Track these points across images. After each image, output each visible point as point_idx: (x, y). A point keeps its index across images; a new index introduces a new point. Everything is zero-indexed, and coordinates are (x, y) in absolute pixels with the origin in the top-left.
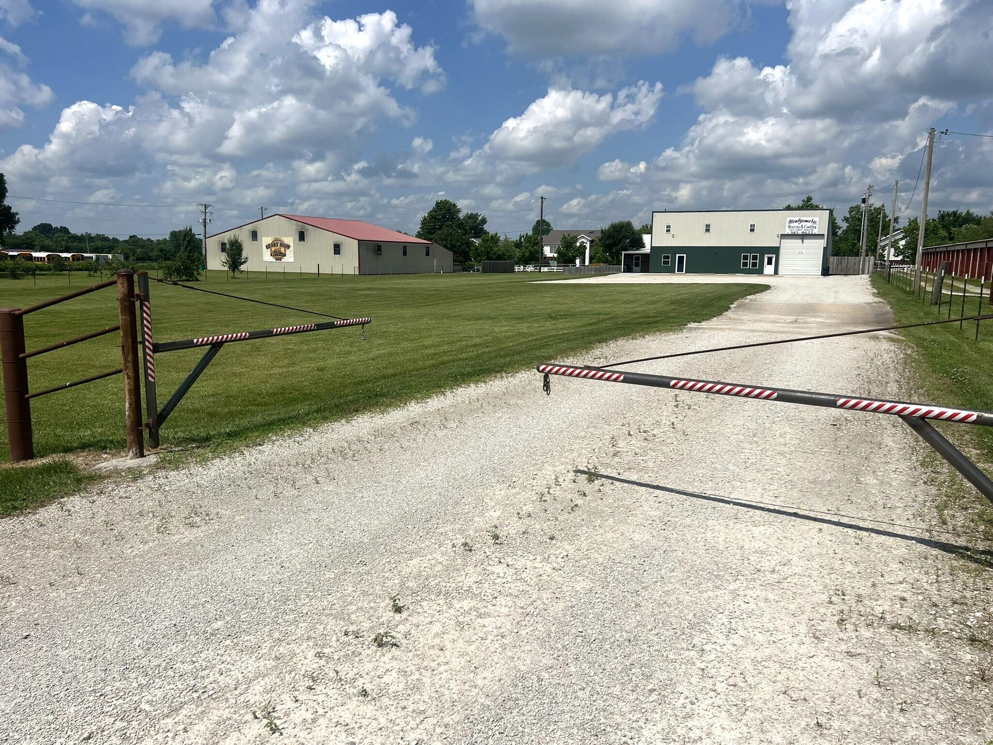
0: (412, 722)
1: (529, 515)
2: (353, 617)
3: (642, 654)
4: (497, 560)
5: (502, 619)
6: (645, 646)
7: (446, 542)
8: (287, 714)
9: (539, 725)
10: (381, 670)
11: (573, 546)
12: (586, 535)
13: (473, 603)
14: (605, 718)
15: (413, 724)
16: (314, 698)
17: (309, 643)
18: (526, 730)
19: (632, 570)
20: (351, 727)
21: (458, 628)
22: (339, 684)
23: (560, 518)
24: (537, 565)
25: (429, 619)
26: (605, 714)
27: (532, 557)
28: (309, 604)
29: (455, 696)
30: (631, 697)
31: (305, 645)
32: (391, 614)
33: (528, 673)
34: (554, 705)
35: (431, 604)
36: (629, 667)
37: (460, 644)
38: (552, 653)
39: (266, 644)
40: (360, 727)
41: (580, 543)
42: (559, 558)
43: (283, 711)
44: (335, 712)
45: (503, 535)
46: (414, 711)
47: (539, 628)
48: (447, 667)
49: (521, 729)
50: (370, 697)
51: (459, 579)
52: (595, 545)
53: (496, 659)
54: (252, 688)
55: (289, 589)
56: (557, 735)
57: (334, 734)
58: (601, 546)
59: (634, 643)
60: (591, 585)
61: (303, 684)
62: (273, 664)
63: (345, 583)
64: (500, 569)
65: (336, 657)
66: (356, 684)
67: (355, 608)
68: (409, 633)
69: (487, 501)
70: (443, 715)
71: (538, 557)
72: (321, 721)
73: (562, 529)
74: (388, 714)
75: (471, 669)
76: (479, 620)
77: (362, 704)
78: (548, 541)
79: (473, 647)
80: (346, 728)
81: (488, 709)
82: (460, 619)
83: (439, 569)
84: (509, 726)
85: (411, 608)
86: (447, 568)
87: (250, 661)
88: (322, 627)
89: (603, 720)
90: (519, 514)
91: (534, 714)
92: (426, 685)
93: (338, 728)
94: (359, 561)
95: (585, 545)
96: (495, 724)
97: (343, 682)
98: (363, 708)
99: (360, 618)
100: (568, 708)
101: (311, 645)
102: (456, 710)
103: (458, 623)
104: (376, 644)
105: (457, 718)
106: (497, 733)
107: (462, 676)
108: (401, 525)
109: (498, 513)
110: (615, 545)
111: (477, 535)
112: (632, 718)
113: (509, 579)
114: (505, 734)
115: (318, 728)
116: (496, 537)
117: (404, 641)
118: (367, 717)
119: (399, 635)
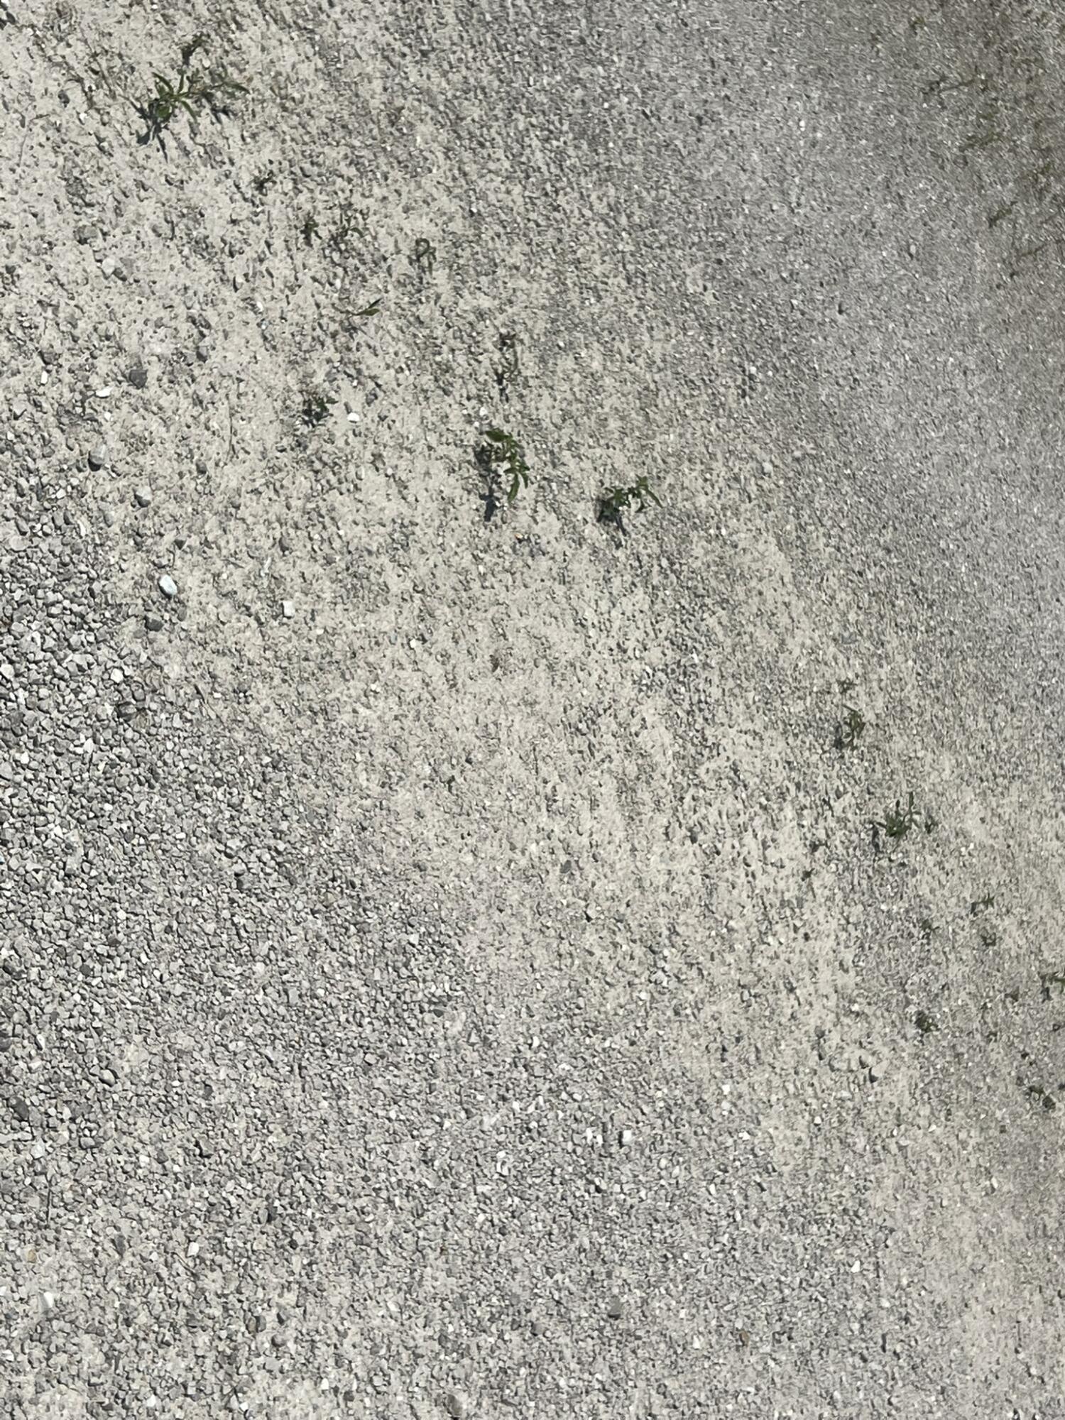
0: (238, 576)
1: (988, 940)
2: (567, 363)
3: (573, 1366)
4: (821, 834)
5: (623, 863)
6: (603, 1375)
7: (856, 662)
8: (211, 154)
9: (282, 1010)
10: (403, 464)
11: (907, 1097)
12: (954, 1142)
13: (665, 764)
14: (335, 1247)
15: (234, 578)
16: (278, 244)
17: (458, 217)
18: (259, 967)
19: (860, 1314)
20: (196, 372)
21: (574, 714)
22: (333, 327)
23: (996, 1052)
24: (825, 974)
25: (589, 615)
26: (351, 1244)
27: (848, 956)
28: (588, 213)
29: (345, 718)
30: (421, 1333)
31: (452, 206)
32: (592, 490)
33: (458, 961)
34: (357, 1060)
35: (644, 621)
36: (525, 1318)
37: (522, 726)
38: (536, 1043)
39: (435, 76)
40: (198, 401)
41: (922, 1122)
42: (859, 1053)
43: (221, 143)
44: (239, 316)
45: (906, 853)
46: (277, 580)
47: (611, 994)
48: (440, 685)
49: (263, 948)
50: (305, 430)
51: (738, 710)
52: (924, 1178)
53: (487, 849)
54: (285, 39)
55: (629, 146)
56: (255, 1078)
57: (165, 314)
58: (922, 1196)
59: (608, 1332)
60: (786, 1169)
61: (320, 206)
62: (375, 103)
63: (673, 331)
64: (790, 848)
65: (424, 311)
66: (344, 383)
67: (596, 365)
68: (537, 551)
69: (1013, 789)
70: (277, 681)
71: (851, 979)
72: (204, 271)
73: (958, 1055)
74: (256, 492)
75: (445, 768)
76: (610, 786)
77: (278, 405)
78: (912, 1009)
79: (516, 769)
80: (192, 357)
81: (316, 833)
82: (606, 722)
83: (763, 642)
84: (268, 908)
85: (619, 553)
86: (768, 669)
87: (372, 29)
88: (516, 258)
89: (327, 1238)
90: (988, 902)
91: (321, 992)
92: (371, 618)
93: (185, 328)
94: (753, 370)
95: (916, 1140)
96: (266, 857)
97: (342, 339)
98: (266, 410)
99: (566, 387)
100: (356, 1112)
101: (452, 227)
102: (299, 722)
103: (592, 716)
104: (485, 441)
105: (274, 725)
106: (240, 867)
107: (416, 736)
108: (890, 506)
109: (978, 833)
110: (935, 1249)
111: (895, 764)
112: (347, 1343)
113: (762, 882)
114: (237, 896)
115: (177, 261)
116: (897, 829)
117: (506, 537)
118: (239, 424)
119: (524, 518)
